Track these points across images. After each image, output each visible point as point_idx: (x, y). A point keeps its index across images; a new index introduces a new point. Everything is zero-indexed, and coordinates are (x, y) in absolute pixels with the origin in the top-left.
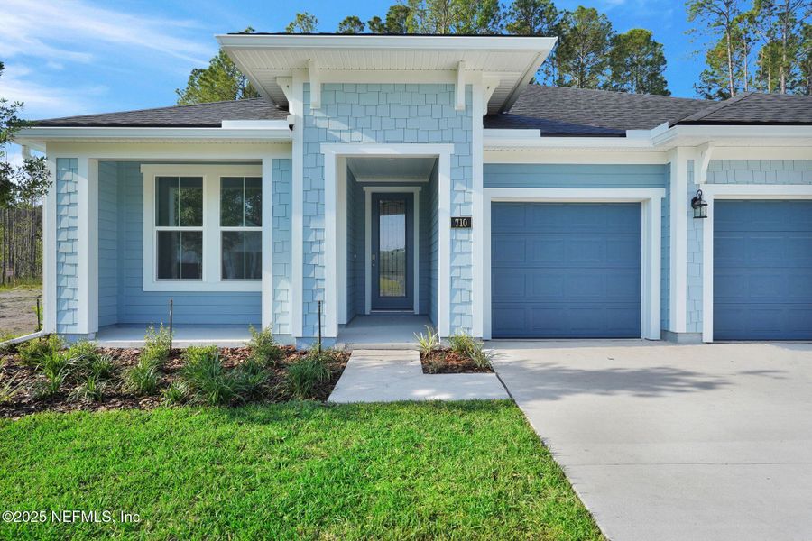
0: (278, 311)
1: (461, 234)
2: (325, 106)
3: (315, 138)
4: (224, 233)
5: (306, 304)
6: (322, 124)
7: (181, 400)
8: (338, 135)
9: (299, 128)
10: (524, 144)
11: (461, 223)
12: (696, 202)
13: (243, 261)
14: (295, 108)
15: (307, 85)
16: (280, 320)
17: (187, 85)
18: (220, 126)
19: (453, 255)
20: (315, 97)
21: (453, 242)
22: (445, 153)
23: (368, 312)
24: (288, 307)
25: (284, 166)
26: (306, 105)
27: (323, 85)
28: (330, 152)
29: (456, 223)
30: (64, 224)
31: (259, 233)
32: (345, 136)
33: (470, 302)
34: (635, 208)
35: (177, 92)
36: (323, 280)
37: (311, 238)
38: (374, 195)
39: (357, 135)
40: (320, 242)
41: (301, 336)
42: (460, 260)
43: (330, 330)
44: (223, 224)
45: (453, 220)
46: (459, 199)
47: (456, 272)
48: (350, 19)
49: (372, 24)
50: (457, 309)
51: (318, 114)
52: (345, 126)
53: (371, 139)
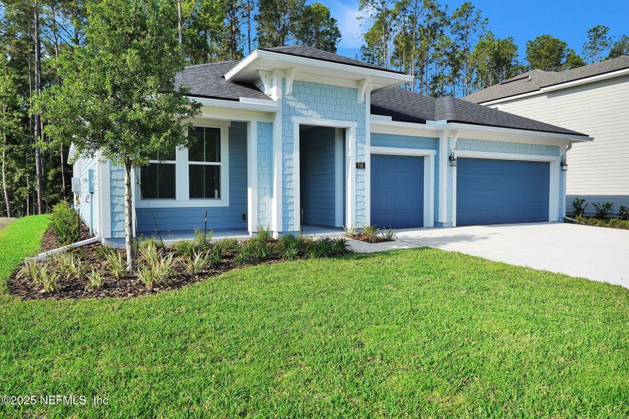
0: (261, 217)
1: (360, 172)
2: (294, 94)
3: (288, 112)
6: (292, 104)
8: (300, 111)
10: (385, 124)
11: (361, 166)
12: (451, 159)
15: (284, 80)
18: (238, 100)
20: (289, 89)
21: (356, 176)
22: (351, 126)
25: (263, 127)
26: (284, 92)
27: (295, 81)
28: (296, 122)
29: (358, 166)
32: (304, 113)
34: (422, 158)
36: (293, 197)
37: (286, 172)
39: (310, 112)
40: (291, 175)
41: (281, 231)
42: (360, 186)
45: (356, 164)
46: (360, 152)
47: (358, 193)
50: (359, 213)
51: (290, 98)
52: (304, 107)
53: (319, 116)
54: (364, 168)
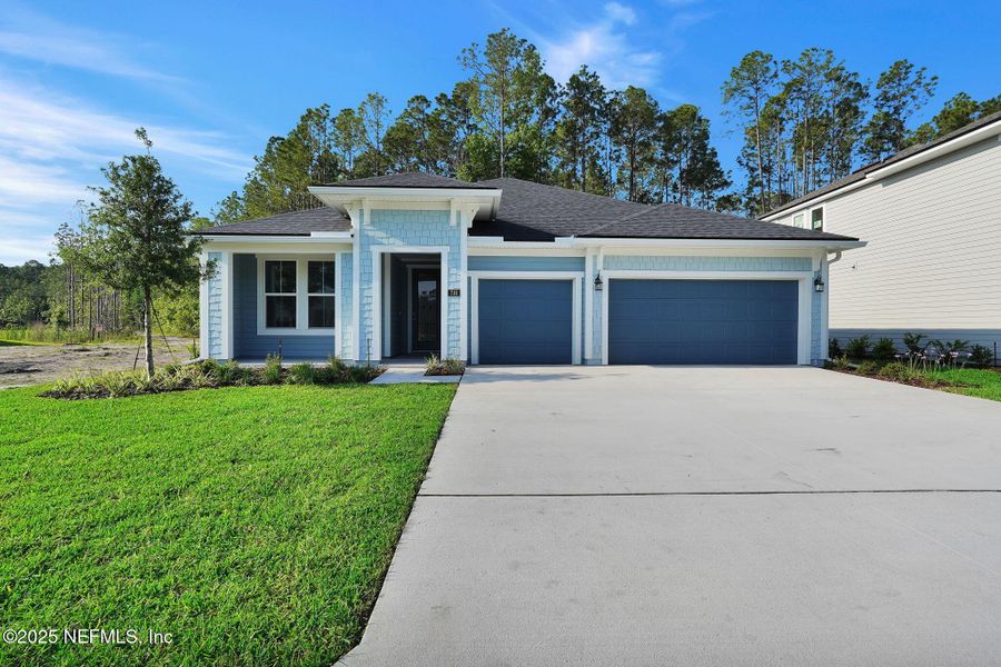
0: (344, 345)
1: (454, 300)
2: (372, 223)
3: (366, 242)
4: (310, 297)
5: (361, 341)
6: (371, 234)
7: (292, 383)
8: (380, 240)
9: (357, 236)
10: (494, 245)
11: (454, 293)
12: (598, 281)
13: (323, 314)
14: (355, 222)
15: (362, 210)
16: (346, 351)
17: (265, 153)
18: (310, 235)
19: (449, 312)
20: (367, 218)
21: (449, 305)
22: (444, 251)
23: (409, 351)
24: (350, 343)
25: (348, 258)
26: (361, 222)
27: (372, 211)
28: (376, 251)
29: (450, 293)
30: (213, 292)
31: (333, 298)
32: (385, 241)
33: (459, 340)
35: (255, 158)
36: (371, 326)
37: (365, 302)
38: (414, 270)
39: (392, 241)
40: (370, 304)
41: (358, 361)
42: (453, 315)
43: (376, 356)
44: (309, 292)
45: (449, 291)
46: (453, 278)
47: (451, 322)
48: (417, 98)
49: (439, 100)
50: (452, 344)
51: (369, 228)
52: (385, 235)
53: (401, 243)
54: (459, 295)
